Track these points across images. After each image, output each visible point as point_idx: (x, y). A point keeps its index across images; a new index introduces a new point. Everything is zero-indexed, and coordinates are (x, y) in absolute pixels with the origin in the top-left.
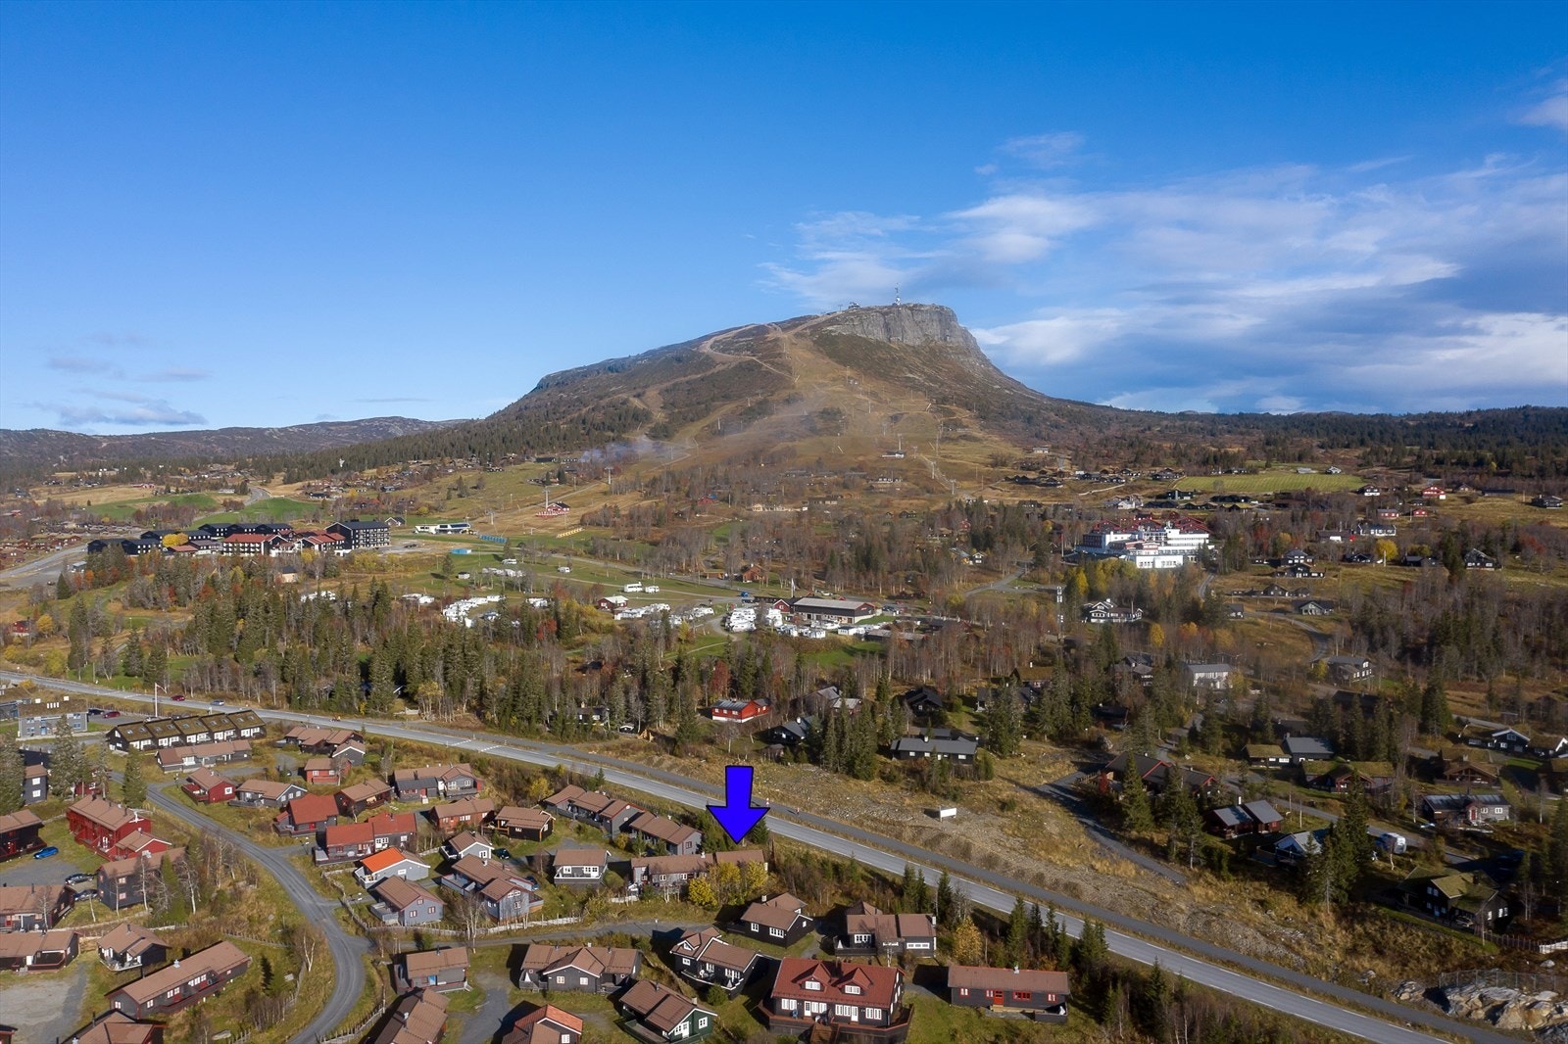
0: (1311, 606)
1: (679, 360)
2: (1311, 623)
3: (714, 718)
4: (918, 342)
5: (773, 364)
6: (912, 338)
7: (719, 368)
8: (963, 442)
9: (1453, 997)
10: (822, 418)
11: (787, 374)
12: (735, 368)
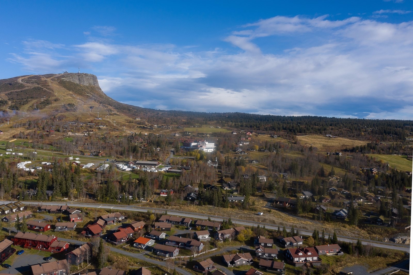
0: (254, 161)
1: (10, 84)
2: (257, 165)
3: (161, 195)
4: (87, 85)
5: (47, 88)
6: (86, 84)
7: (26, 88)
8: (115, 115)
9: (396, 240)
10: (69, 106)
11: (52, 92)
12: (33, 88)
